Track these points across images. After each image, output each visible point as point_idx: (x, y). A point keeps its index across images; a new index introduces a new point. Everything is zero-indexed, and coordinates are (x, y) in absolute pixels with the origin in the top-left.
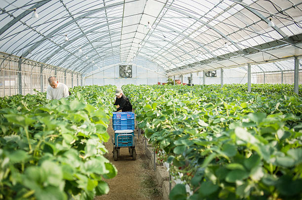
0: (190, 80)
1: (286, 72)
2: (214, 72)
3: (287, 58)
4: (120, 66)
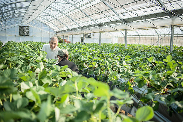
1: (142, 36)
2: (90, 34)
4: (20, 26)
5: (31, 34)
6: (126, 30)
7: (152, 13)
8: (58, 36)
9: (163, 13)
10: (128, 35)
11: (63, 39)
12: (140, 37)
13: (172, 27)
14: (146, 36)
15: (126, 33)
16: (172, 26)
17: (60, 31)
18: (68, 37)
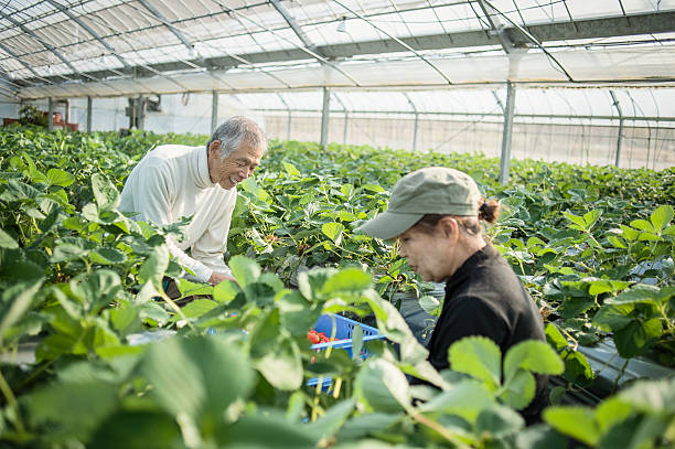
2: (155, 99)
6: (325, 87)
7: (436, 29)
8: (23, 100)
9: (479, 32)
10: (331, 109)
11: (47, 110)
12: (350, 115)
13: (510, 88)
14: (373, 116)
15: (327, 100)
16: (509, 83)
18: (67, 107)
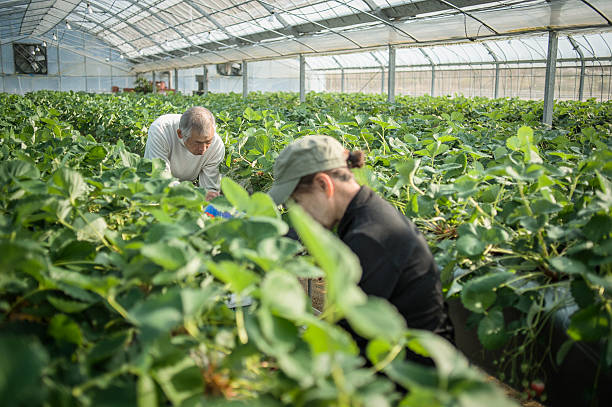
0: (202, 81)
2: (237, 66)
3: (523, 33)
4: (15, 45)
5: (52, 70)
6: (390, 46)
11: (152, 80)
12: (437, 68)
17: (161, 54)
18: (169, 77)
